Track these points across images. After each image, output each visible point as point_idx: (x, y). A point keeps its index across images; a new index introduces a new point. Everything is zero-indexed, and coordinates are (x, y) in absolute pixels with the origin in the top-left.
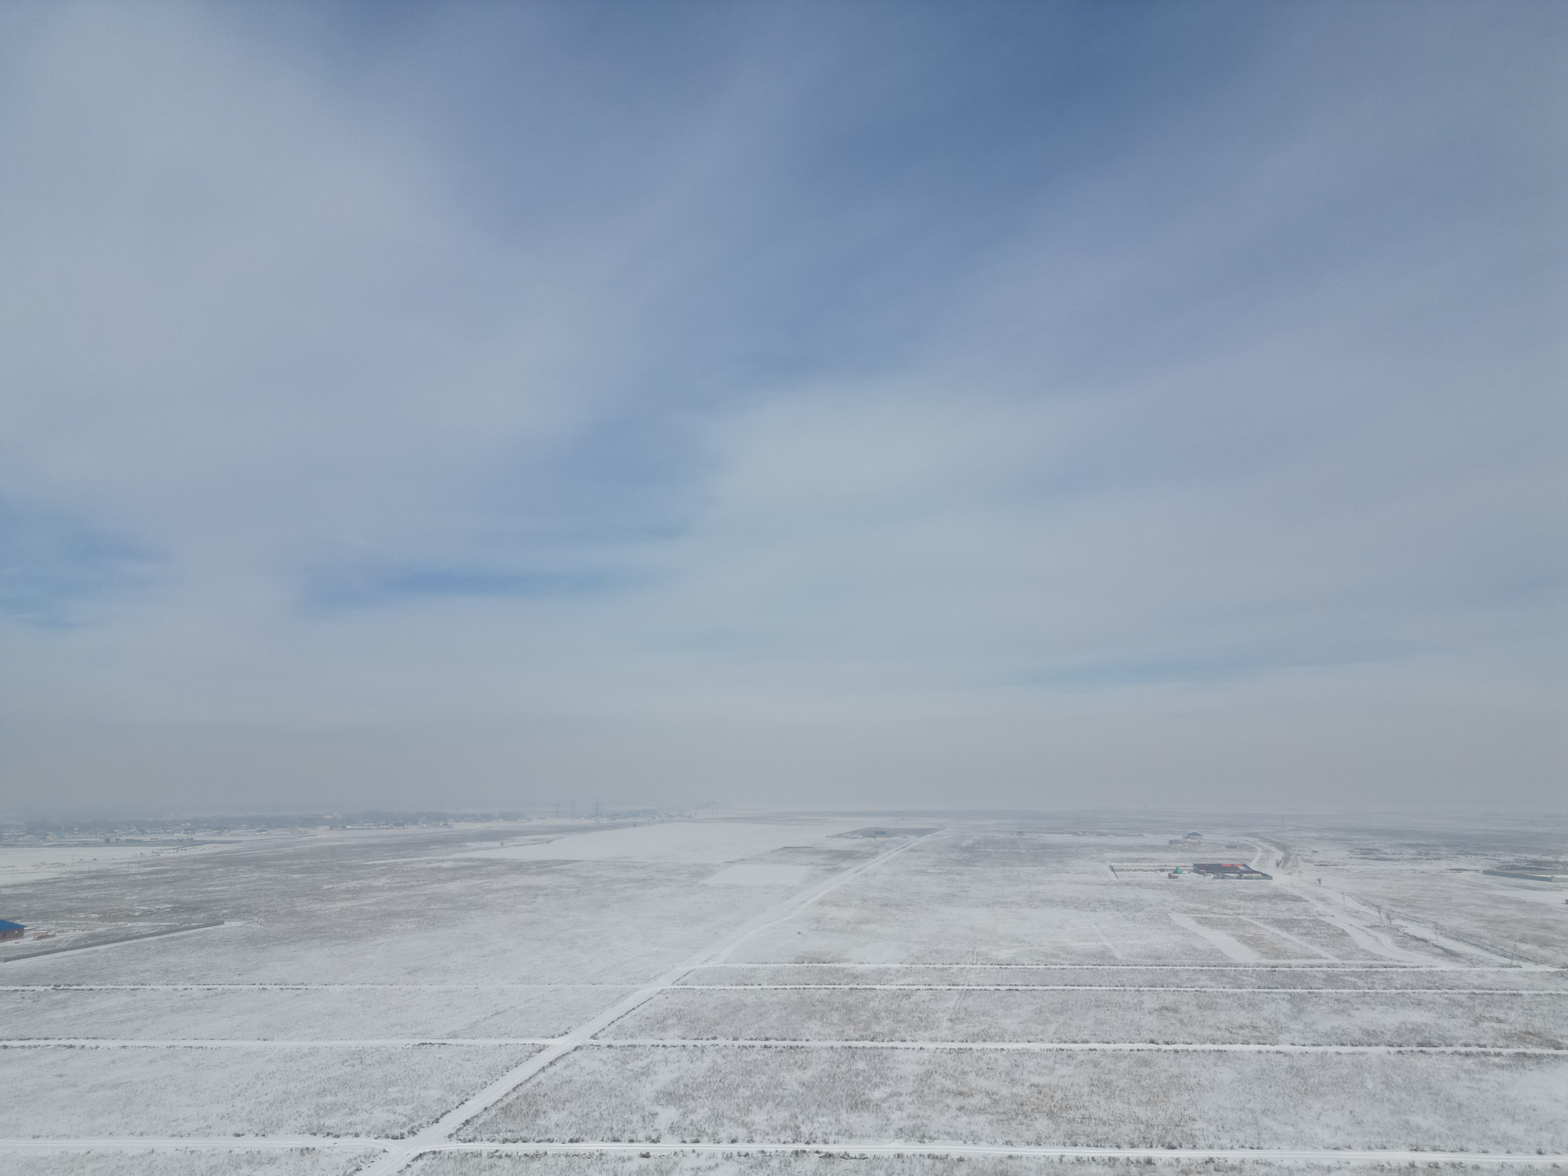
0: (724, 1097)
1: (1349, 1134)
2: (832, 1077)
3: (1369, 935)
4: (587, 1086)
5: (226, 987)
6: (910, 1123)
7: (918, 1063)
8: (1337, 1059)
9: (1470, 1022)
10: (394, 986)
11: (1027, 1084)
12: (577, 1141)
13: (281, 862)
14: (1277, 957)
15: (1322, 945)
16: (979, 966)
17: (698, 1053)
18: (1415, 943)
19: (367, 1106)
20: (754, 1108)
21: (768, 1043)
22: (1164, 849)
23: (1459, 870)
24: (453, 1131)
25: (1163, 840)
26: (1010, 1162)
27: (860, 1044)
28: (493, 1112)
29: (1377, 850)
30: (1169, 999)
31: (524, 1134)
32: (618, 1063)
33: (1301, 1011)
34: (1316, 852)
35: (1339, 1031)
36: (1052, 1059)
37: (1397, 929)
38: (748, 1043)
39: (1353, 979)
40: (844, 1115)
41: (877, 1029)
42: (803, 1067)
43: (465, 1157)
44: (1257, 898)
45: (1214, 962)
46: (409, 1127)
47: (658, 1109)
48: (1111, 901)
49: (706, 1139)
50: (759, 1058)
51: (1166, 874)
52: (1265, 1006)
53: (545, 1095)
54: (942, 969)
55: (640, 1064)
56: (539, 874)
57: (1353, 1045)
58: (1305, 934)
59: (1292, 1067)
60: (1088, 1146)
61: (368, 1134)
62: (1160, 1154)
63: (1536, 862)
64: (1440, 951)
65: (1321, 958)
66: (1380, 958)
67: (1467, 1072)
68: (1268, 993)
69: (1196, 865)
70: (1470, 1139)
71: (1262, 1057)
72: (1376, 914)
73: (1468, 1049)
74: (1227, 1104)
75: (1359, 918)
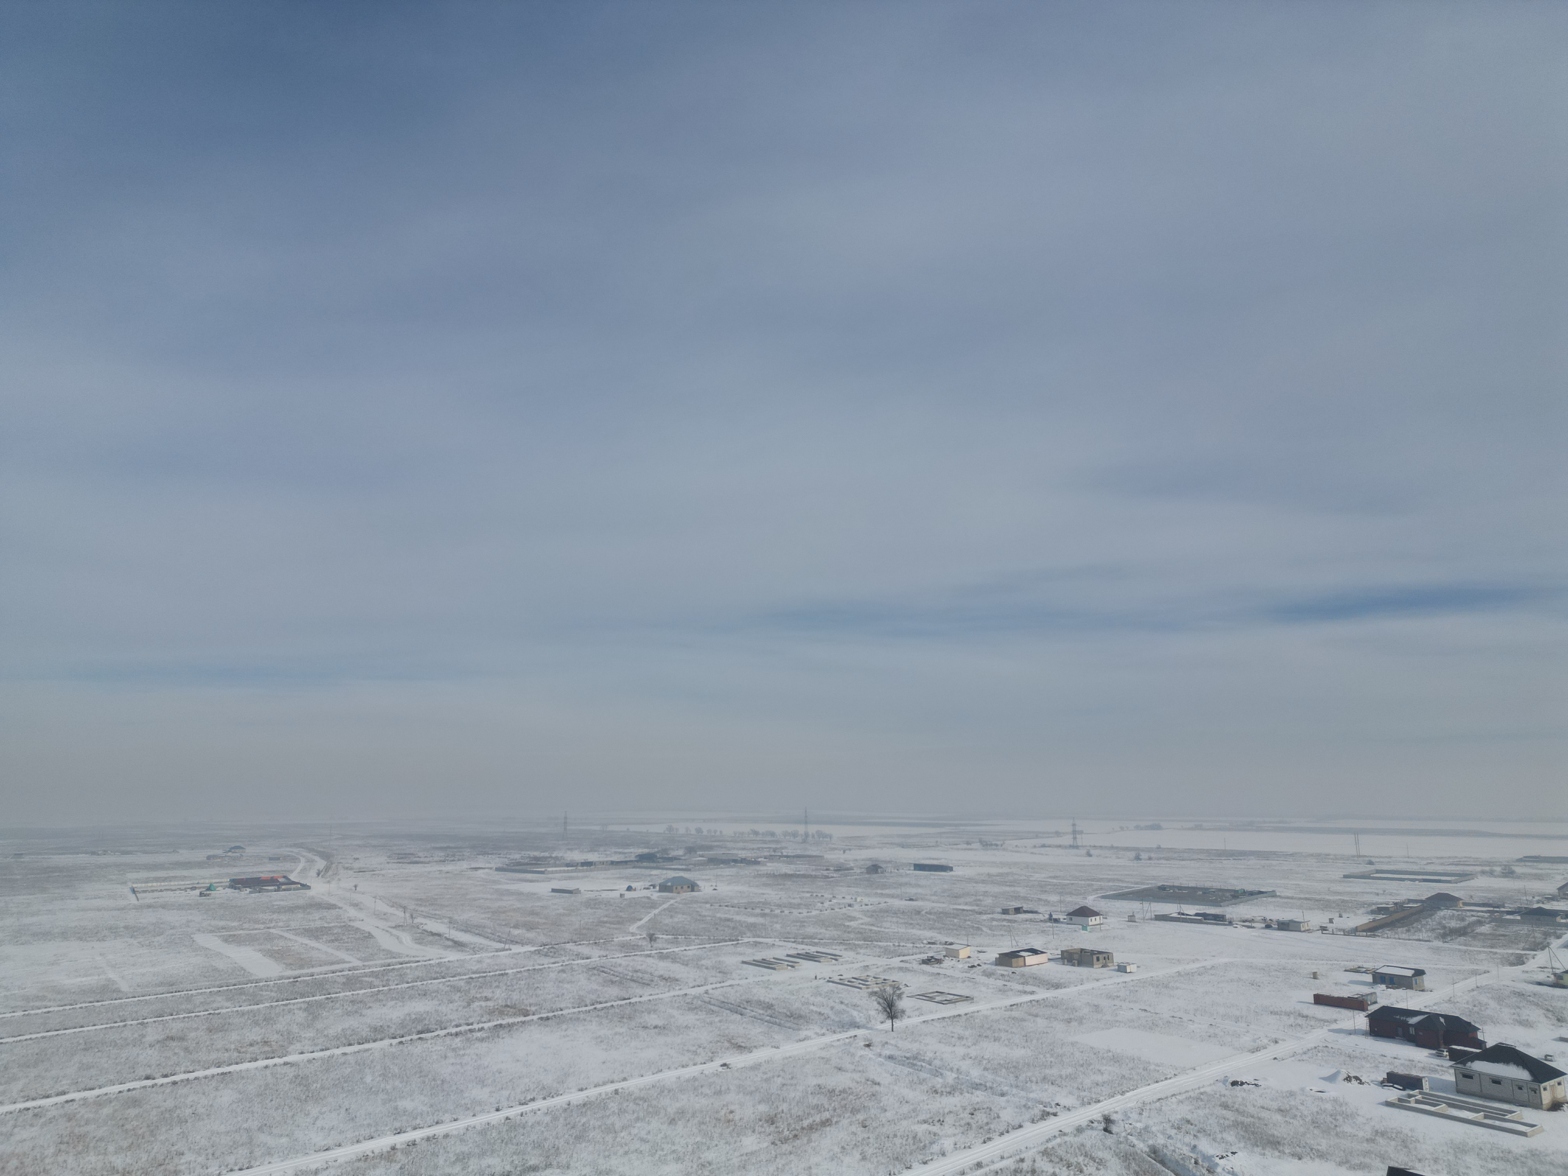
1: (341, 1132)
3: (392, 935)
8: (342, 1060)
9: (465, 1004)
14: (301, 967)
15: (347, 950)
18: (431, 938)
22: (200, 865)
23: (476, 869)
25: (200, 855)
29: (412, 854)
30: (176, 1027)
33: (315, 1018)
34: (357, 859)
35: (349, 1032)
36: (11, 1123)
37: (418, 927)
39: (370, 979)
44: (292, 909)
45: (233, 981)
48: (126, 928)
51: (197, 892)
52: (281, 1019)
57: (359, 1044)
58: (333, 941)
59: (296, 1077)
63: (536, 858)
64: (450, 943)
65: (345, 962)
66: (399, 955)
67: (454, 1050)
68: (286, 1005)
69: (233, 881)
70: (446, 1111)
71: (268, 1072)
72: (402, 914)
73: (458, 1029)
74: (222, 1129)
75: (386, 920)
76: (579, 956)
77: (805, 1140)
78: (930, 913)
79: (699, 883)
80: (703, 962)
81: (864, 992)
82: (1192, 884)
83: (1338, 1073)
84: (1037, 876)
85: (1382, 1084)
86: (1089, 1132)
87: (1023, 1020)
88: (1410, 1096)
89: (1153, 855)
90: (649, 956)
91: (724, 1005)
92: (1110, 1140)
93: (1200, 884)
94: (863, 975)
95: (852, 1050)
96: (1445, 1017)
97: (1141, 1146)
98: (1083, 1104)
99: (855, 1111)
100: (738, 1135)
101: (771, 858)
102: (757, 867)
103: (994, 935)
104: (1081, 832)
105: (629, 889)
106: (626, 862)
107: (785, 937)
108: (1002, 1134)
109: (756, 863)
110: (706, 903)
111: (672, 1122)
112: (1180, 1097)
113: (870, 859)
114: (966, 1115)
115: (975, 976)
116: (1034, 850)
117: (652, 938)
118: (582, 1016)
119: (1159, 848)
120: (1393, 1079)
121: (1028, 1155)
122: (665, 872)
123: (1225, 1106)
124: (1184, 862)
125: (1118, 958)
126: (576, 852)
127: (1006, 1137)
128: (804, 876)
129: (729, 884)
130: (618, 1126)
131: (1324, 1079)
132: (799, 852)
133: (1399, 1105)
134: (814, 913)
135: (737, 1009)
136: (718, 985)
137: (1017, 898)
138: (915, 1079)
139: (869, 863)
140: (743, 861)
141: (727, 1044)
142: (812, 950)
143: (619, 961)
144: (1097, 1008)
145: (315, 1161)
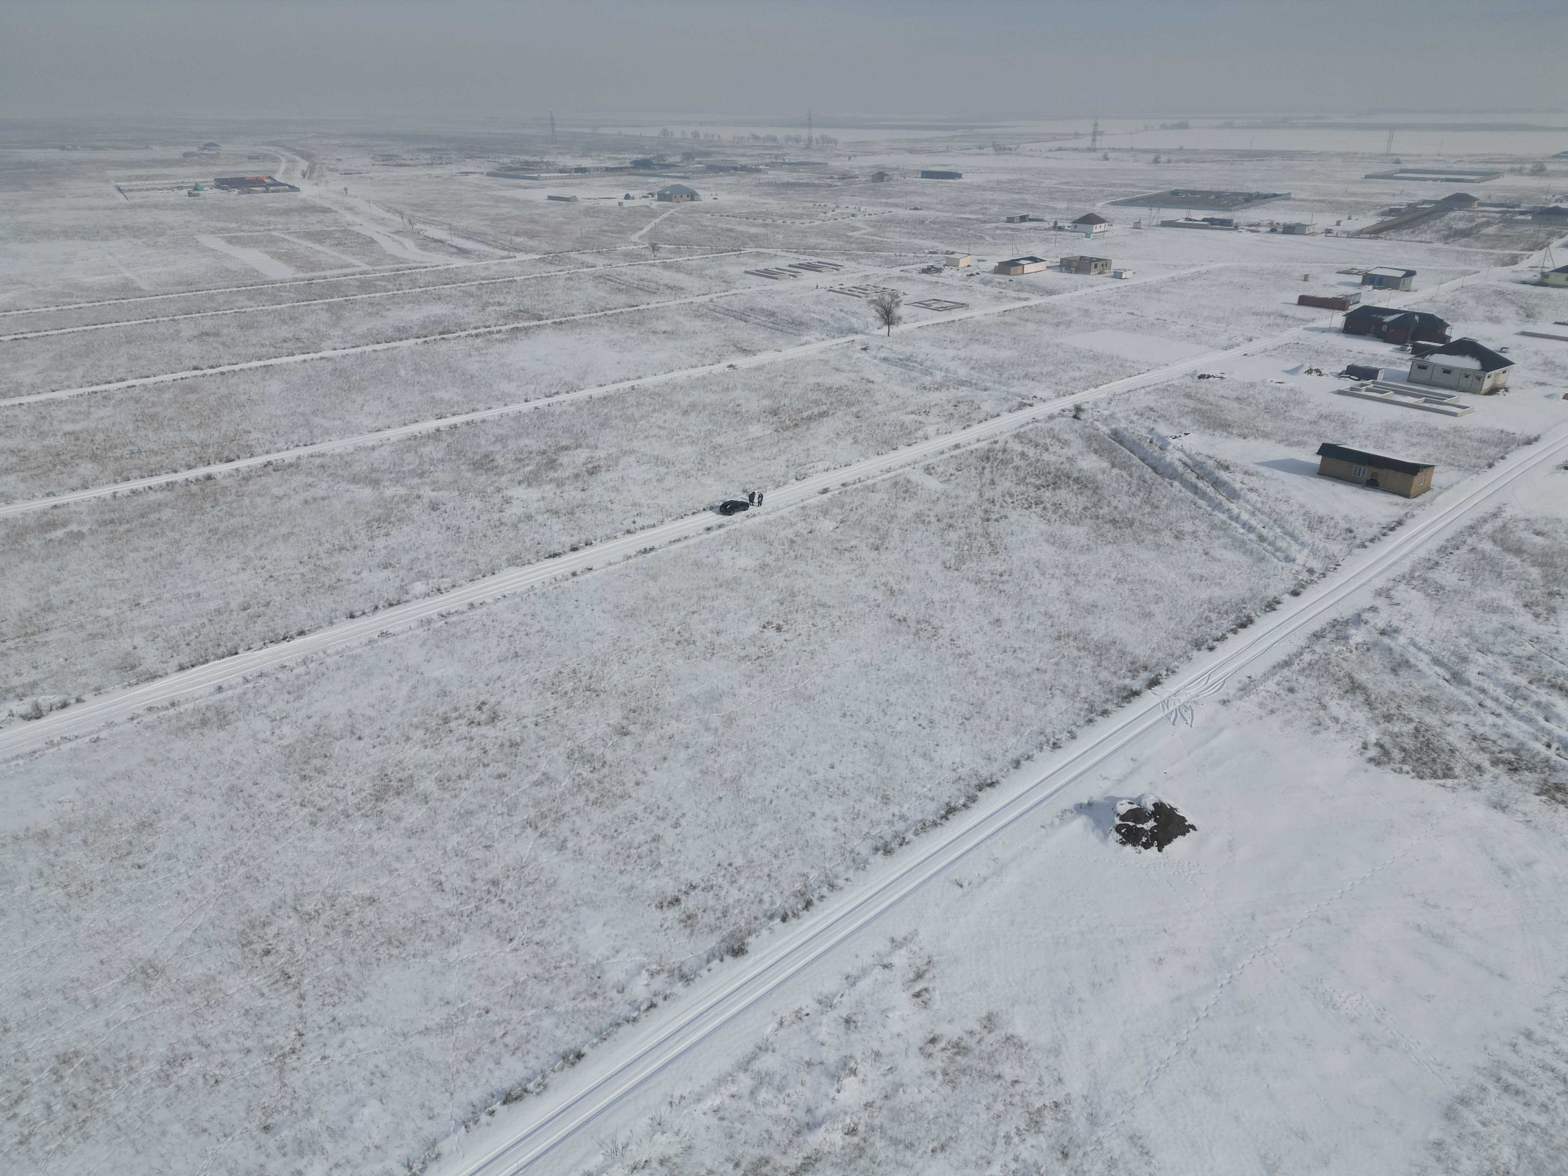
1: (387, 417)
3: (394, 240)
8: (374, 356)
9: (480, 308)
11: (60, 434)
14: (313, 270)
15: (354, 254)
18: (434, 245)
22: (178, 163)
23: (467, 173)
26: (56, 511)
29: (396, 156)
30: (208, 325)
33: (339, 318)
34: (340, 160)
35: (374, 332)
36: (85, 404)
37: (419, 233)
39: (383, 283)
44: (287, 212)
45: (250, 282)
48: (125, 227)
51: (185, 192)
52: (306, 318)
57: (386, 342)
58: (337, 245)
59: (335, 370)
60: (142, 477)
62: (218, 469)
63: (527, 163)
64: (454, 250)
65: (354, 266)
66: (405, 261)
67: (477, 349)
68: (308, 305)
69: (217, 180)
70: (479, 401)
71: (307, 365)
72: (399, 220)
73: (477, 331)
74: (279, 412)
75: (385, 225)
76: (583, 264)
77: (805, 428)
78: (934, 223)
79: (698, 191)
80: (707, 272)
81: (864, 301)
82: (1207, 188)
83: (1302, 366)
84: (1048, 183)
85: (1340, 375)
86: (1060, 419)
87: (1014, 324)
88: (1362, 385)
89: (1173, 157)
90: (653, 265)
91: (729, 312)
92: (1077, 425)
93: (1215, 188)
94: (864, 285)
95: (849, 353)
96: (1421, 315)
97: (1104, 429)
98: (1058, 396)
99: (849, 405)
100: (745, 424)
101: (772, 165)
102: (759, 175)
103: (996, 244)
104: (1102, 133)
105: (627, 197)
106: (621, 169)
107: (788, 248)
108: (981, 422)
109: (758, 171)
110: (707, 212)
111: (686, 413)
112: (1148, 389)
113: (876, 167)
114: (950, 408)
115: (972, 284)
116: (1050, 154)
117: (654, 248)
118: (593, 321)
119: (1181, 149)
120: (1353, 371)
121: (1001, 439)
122: (662, 179)
123: (1188, 396)
124: (1204, 165)
125: (1115, 265)
126: (568, 157)
127: (984, 425)
128: (807, 185)
129: (730, 193)
130: (637, 416)
131: (1287, 372)
132: (802, 159)
133: (1352, 393)
134: (817, 223)
135: (742, 316)
136: (723, 294)
137: (1024, 205)
138: (907, 377)
139: (875, 171)
140: (743, 168)
141: (732, 348)
142: (814, 260)
143: (624, 270)
144: (1086, 313)
145: (371, 439)
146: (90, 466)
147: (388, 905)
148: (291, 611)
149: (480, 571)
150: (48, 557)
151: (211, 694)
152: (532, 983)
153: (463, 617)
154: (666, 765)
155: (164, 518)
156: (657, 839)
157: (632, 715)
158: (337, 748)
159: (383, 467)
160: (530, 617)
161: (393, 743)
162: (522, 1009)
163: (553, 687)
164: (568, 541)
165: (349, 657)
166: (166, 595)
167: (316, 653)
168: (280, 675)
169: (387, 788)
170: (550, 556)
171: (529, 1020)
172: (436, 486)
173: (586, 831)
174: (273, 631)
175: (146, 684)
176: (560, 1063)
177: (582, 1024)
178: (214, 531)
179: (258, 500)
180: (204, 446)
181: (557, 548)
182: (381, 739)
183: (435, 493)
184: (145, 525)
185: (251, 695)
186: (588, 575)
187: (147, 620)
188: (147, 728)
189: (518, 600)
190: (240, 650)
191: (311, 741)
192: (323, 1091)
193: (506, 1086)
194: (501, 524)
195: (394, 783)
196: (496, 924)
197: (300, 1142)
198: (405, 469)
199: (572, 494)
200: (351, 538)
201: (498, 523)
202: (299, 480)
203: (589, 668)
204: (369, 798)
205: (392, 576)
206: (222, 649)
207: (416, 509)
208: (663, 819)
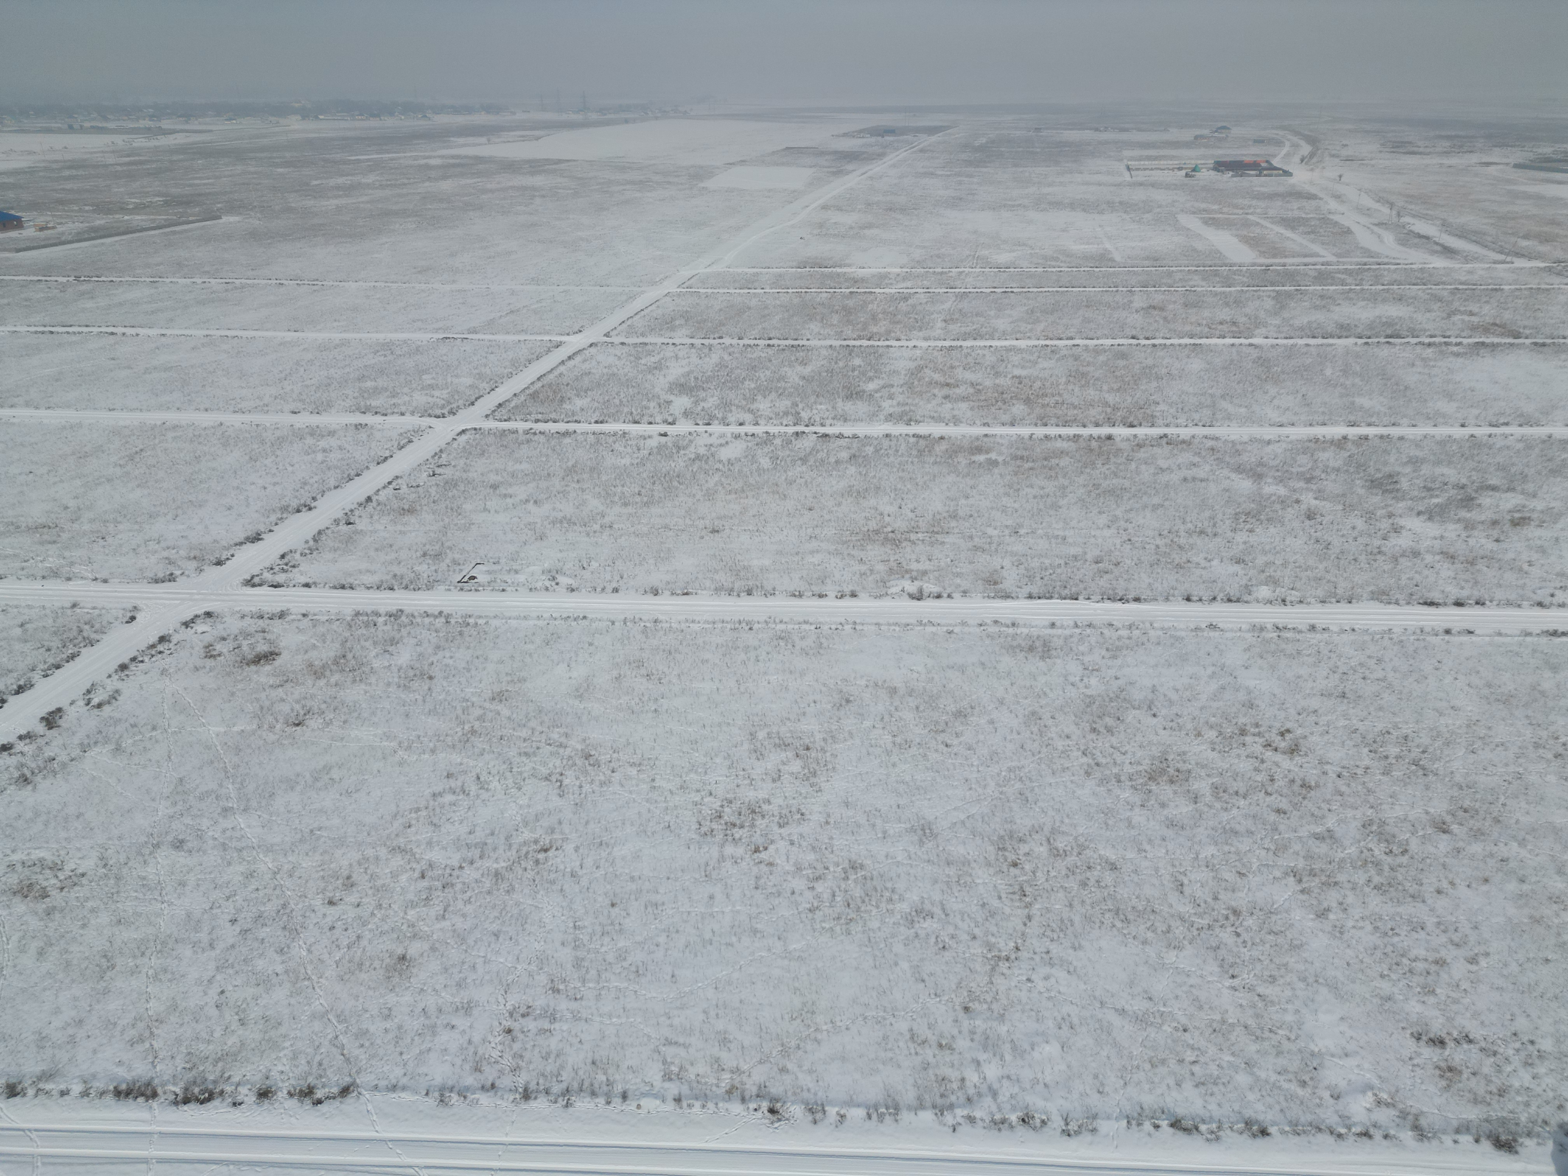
0: (731, 389)
1: (1296, 414)
2: (831, 372)
3: (1373, 232)
4: (605, 377)
5: (243, 281)
6: (899, 410)
7: (910, 359)
8: (1305, 350)
9: (1444, 315)
10: (407, 285)
11: (1010, 376)
12: (602, 422)
13: (262, 155)
14: (1274, 256)
15: (1323, 244)
16: (978, 270)
17: (706, 351)
18: (1416, 240)
19: (406, 390)
20: (759, 397)
21: (771, 342)
22: (1187, 145)
23: (1488, 164)
24: (489, 412)
25: (1188, 135)
26: (986, 439)
27: (857, 343)
28: (522, 398)
29: (1410, 143)
30: (1158, 299)
31: (553, 416)
32: (632, 358)
33: (1283, 307)
34: (1346, 145)
35: (1314, 325)
36: (1037, 354)
37: (1404, 227)
38: (752, 342)
39: (1343, 276)
40: (840, 404)
41: (875, 330)
42: (804, 363)
43: (503, 433)
44: (1272, 196)
45: (1210, 263)
46: (448, 408)
47: (672, 398)
48: (1121, 203)
49: (716, 422)
50: (763, 355)
51: (1183, 172)
52: (1250, 303)
53: (568, 385)
54: (942, 273)
55: (653, 359)
56: (532, 174)
57: (1323, 338)
58: (1309, 233)
59: (1260, 358)
60: (1057, 425)
61: (413, 413)
62: (1121, 432)
64: (1439, 248)
65: (1318, 256)
66: (1377, 255)
67: (1423, 359)
68: (1256, 291)
69: (1217, 163)
70: (1405, 416)
71: (1234, 350)
72: (1387, 211)
73: (1432, 340)
74: (1191, 390)
75: (1369, 216)
145: (1269, 433)
146: (1022, 407)
147: (1127, 878)
148: (1136, 577)
149: (1335, 594)
150: (968, 474)
151: (1044, 627)
152: (1239, 1030)
153: (1298, 636)
154: (1485, 888)
155: (1062, 464)
156: (1441, 963)
157: (1461, 813)
158: (1131, 716)
159: (1272, 463)
160: (1374, 661)
161: (1183, 732)
162: (1221, 1050)
163: (1374, 745)
164: (1454, 592)
165: (1171, 636)
166: (1040, 531)
167: (1143, 623)
168: (1106, 631)
169: (1163, 772)
170: (1425, 603)
171: (1225, 1065)
172: (1320, 495)
173: (1357, 912)
174: (1114, 589)
175: (1000, 600)
176: (1241, 1126)
177: (1279, 1103)
178: (1096, 486)
179: (1143, 467)
180: (1115, 409)
181: (1436, 596)
182: (1174, 724)
183: (1317, 502)
184: (1044, 467)
185: (1075, 639)
186: (1465, 638)
187: (1019, 548)
188: (988, 636)
189: (1367, 638)
190: (1080, 597)
191: (1111, 700)
192: (1019, 1008)
193: (1180, 1111)
194: (1379, 553)
195: (1171, 771)
196: (1222, 952)
197: (987, 1038)
198: (1294, 470)
199: (1481, 541)
200: (1214, 525)
201: (1376, 551)
202: (1185, 457)
203: (1425, 740)
204: (1144, 774)
205: (1241, 572)
206: (1067, 592)
207: (1290, 513)
208: (1457, 945)
